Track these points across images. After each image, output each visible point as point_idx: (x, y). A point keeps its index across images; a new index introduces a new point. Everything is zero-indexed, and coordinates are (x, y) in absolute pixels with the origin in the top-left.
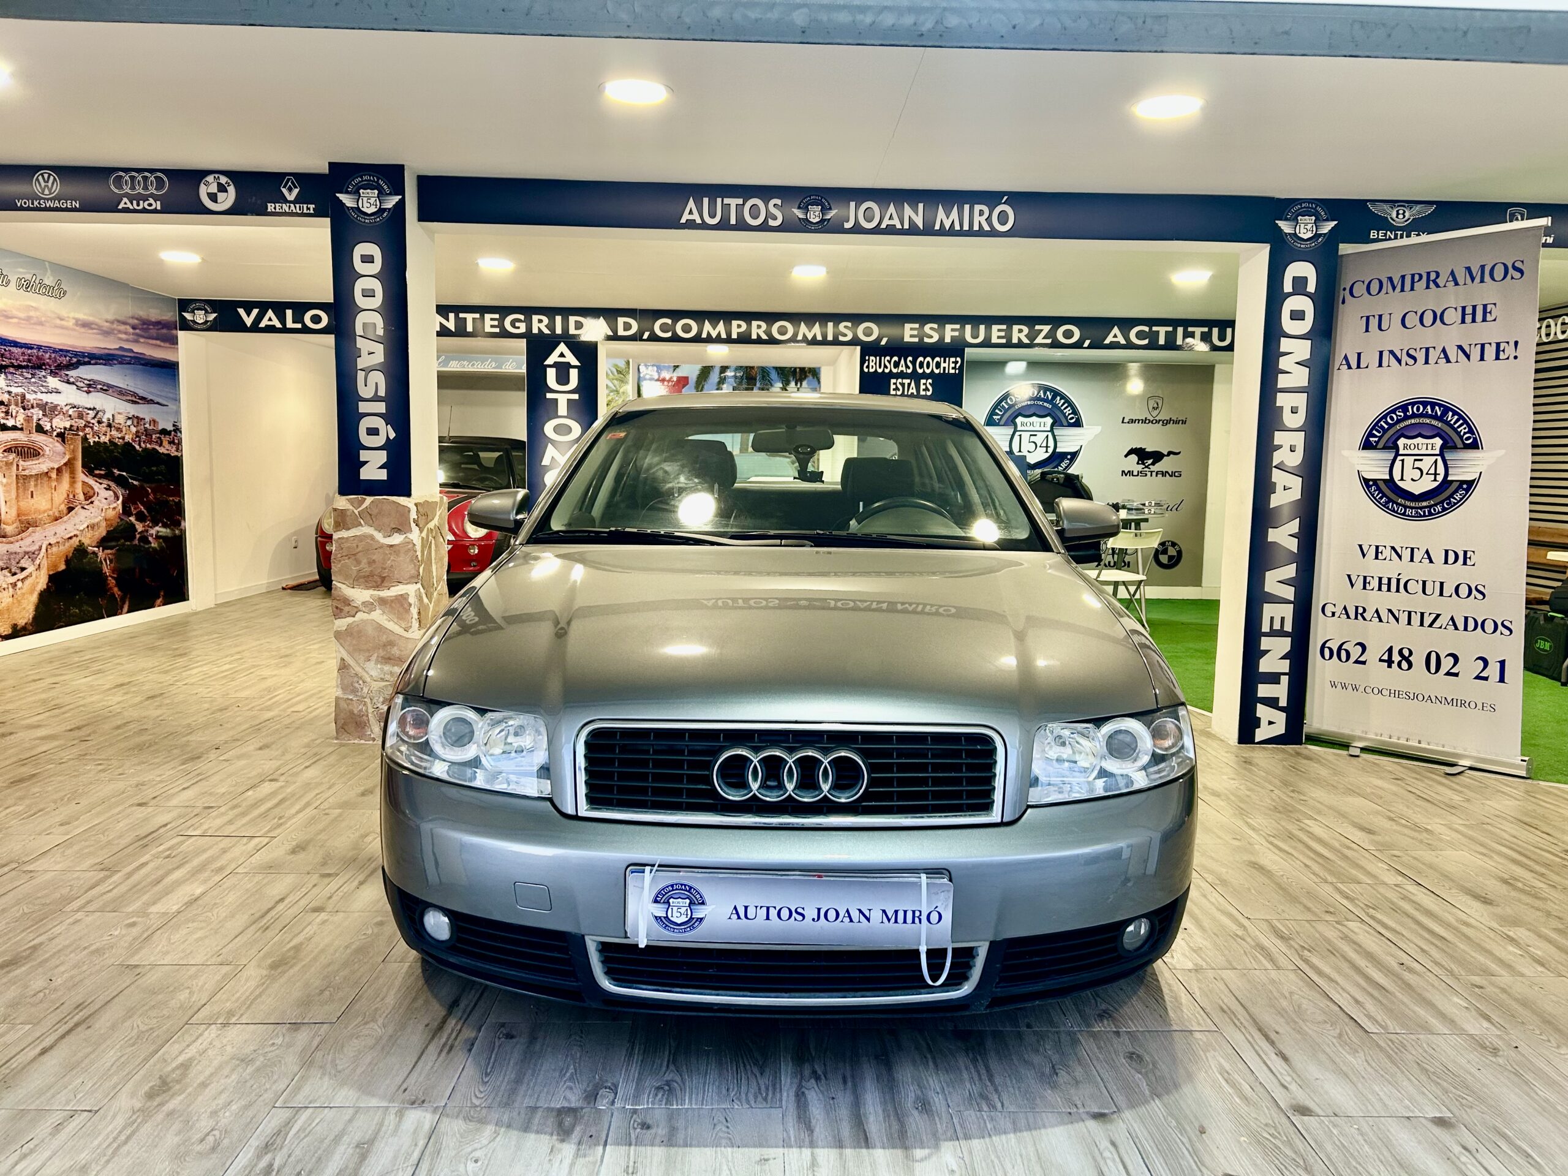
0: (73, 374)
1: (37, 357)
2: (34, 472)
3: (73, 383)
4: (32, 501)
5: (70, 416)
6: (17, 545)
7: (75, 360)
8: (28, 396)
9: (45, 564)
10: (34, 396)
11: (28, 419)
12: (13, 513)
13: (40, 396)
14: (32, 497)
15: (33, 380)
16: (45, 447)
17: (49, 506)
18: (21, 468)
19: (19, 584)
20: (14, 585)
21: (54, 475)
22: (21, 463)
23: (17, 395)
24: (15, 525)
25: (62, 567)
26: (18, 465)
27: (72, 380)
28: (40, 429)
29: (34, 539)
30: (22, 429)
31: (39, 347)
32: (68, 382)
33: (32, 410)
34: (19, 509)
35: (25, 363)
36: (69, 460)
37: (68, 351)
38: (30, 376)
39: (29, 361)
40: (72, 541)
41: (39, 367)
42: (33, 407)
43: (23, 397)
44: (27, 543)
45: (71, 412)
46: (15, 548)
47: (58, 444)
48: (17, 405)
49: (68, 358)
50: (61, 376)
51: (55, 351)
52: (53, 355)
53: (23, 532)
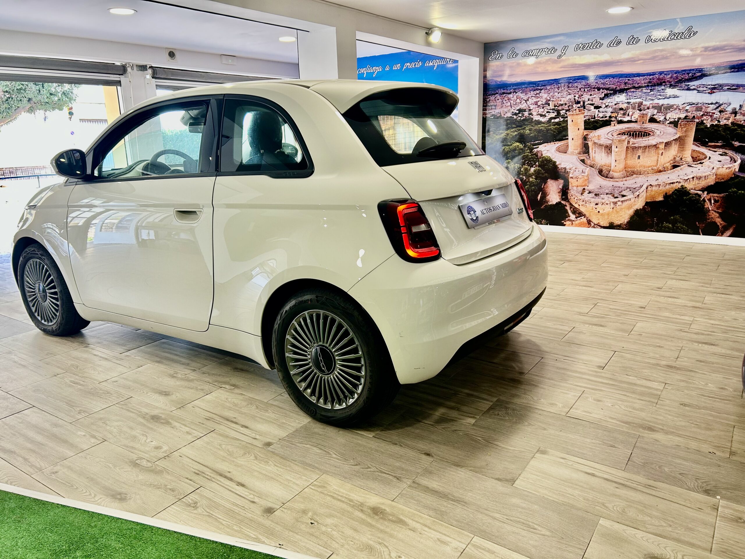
0: (694, 84)
1: (659, 79)
2: (642, 145)
3: (694, 89)
4: (639, 160)
5: (687, 110)
6: (622, 183)
7: (700, 74)
8: (644, 103)
9: (644, 195)
10: (651, 102)
11: (643, 116)
12: (621, 166)
13: (656, 101)
14: (639, 157)
15: (652, 93)
16: (656, 131)
17: (655, 164)
18: (631, 143)
19: (619, 203)
20: (615, 203)
21: (662, 146)
22: (632, 140)
23: (634, 103)
24: (622, 173)
25: (661, 199)
26: (629, 142)
27: (692, 88)
28: (652, 120)
29: (636, 181)
30: (636, 122)
31: (661, 73)
32: (689, 89)
33: (647, 110)
34: (626, 164)
35: (646, 85)
36: (679, 137)
37: (693, 70)
38: (649, 91)
39: (649, 82)
40: (674, 185)
41: (660, 84)
42: (648, 108)
43: (640, 104)
44: (630, 182)
45: (687, 108)
46: (620, 184)
47: (670, 128)
48: (634, 108)
49: (690, 75)
50: (681, 87)
51: (677, 72)
52: (675, 75)
53: (628, 177)
